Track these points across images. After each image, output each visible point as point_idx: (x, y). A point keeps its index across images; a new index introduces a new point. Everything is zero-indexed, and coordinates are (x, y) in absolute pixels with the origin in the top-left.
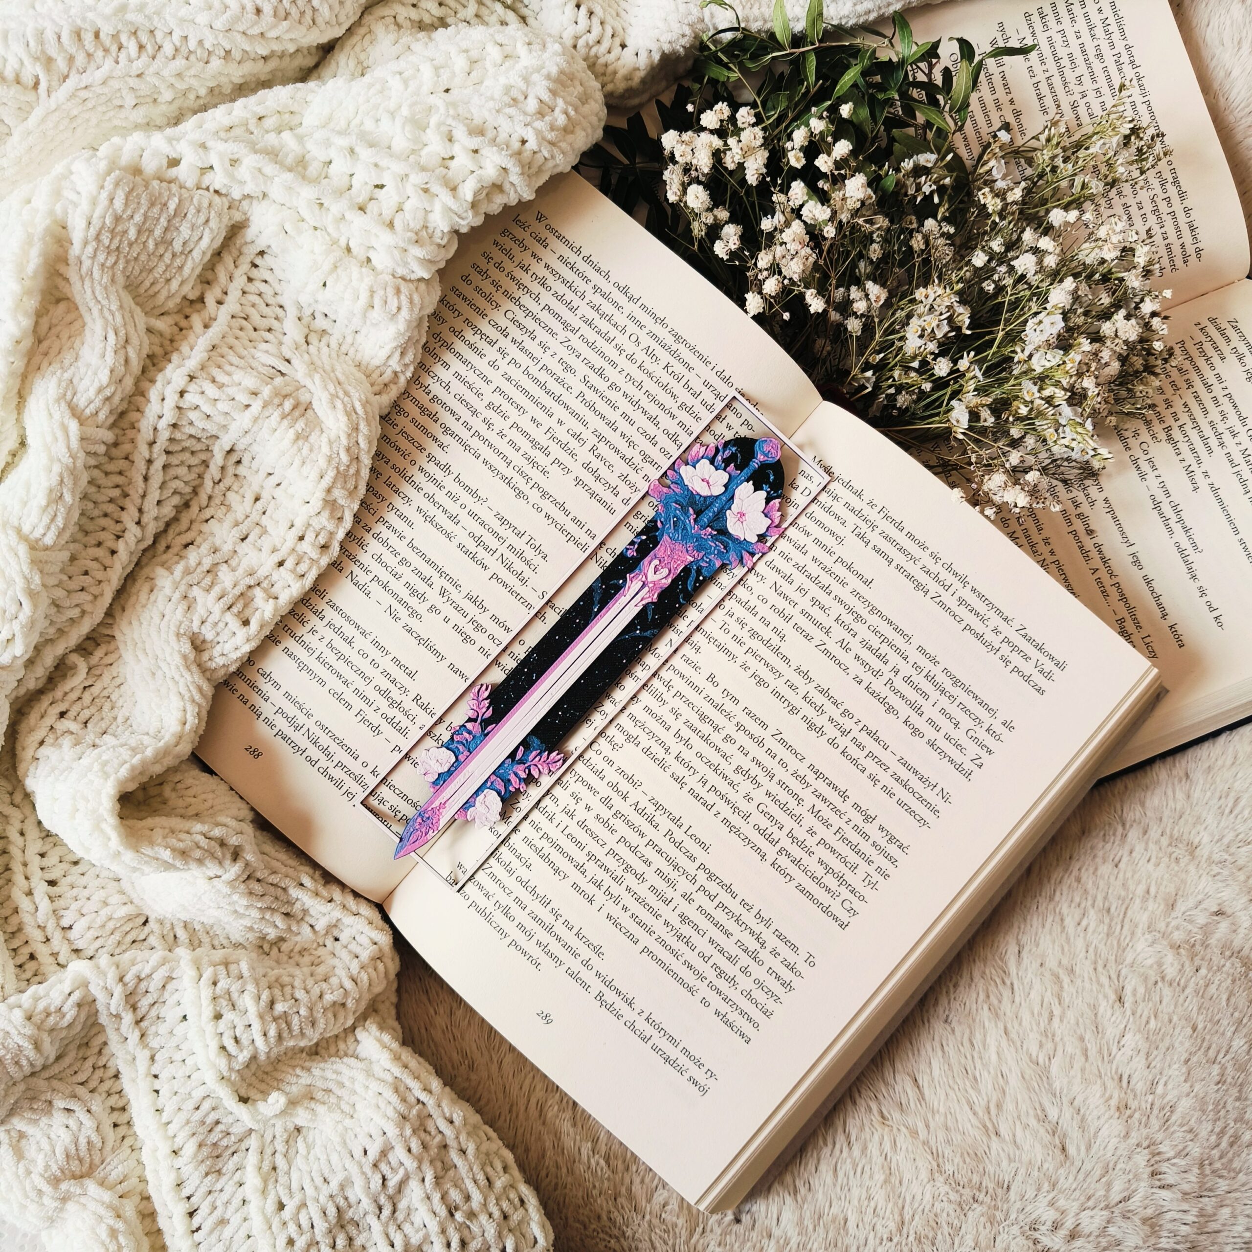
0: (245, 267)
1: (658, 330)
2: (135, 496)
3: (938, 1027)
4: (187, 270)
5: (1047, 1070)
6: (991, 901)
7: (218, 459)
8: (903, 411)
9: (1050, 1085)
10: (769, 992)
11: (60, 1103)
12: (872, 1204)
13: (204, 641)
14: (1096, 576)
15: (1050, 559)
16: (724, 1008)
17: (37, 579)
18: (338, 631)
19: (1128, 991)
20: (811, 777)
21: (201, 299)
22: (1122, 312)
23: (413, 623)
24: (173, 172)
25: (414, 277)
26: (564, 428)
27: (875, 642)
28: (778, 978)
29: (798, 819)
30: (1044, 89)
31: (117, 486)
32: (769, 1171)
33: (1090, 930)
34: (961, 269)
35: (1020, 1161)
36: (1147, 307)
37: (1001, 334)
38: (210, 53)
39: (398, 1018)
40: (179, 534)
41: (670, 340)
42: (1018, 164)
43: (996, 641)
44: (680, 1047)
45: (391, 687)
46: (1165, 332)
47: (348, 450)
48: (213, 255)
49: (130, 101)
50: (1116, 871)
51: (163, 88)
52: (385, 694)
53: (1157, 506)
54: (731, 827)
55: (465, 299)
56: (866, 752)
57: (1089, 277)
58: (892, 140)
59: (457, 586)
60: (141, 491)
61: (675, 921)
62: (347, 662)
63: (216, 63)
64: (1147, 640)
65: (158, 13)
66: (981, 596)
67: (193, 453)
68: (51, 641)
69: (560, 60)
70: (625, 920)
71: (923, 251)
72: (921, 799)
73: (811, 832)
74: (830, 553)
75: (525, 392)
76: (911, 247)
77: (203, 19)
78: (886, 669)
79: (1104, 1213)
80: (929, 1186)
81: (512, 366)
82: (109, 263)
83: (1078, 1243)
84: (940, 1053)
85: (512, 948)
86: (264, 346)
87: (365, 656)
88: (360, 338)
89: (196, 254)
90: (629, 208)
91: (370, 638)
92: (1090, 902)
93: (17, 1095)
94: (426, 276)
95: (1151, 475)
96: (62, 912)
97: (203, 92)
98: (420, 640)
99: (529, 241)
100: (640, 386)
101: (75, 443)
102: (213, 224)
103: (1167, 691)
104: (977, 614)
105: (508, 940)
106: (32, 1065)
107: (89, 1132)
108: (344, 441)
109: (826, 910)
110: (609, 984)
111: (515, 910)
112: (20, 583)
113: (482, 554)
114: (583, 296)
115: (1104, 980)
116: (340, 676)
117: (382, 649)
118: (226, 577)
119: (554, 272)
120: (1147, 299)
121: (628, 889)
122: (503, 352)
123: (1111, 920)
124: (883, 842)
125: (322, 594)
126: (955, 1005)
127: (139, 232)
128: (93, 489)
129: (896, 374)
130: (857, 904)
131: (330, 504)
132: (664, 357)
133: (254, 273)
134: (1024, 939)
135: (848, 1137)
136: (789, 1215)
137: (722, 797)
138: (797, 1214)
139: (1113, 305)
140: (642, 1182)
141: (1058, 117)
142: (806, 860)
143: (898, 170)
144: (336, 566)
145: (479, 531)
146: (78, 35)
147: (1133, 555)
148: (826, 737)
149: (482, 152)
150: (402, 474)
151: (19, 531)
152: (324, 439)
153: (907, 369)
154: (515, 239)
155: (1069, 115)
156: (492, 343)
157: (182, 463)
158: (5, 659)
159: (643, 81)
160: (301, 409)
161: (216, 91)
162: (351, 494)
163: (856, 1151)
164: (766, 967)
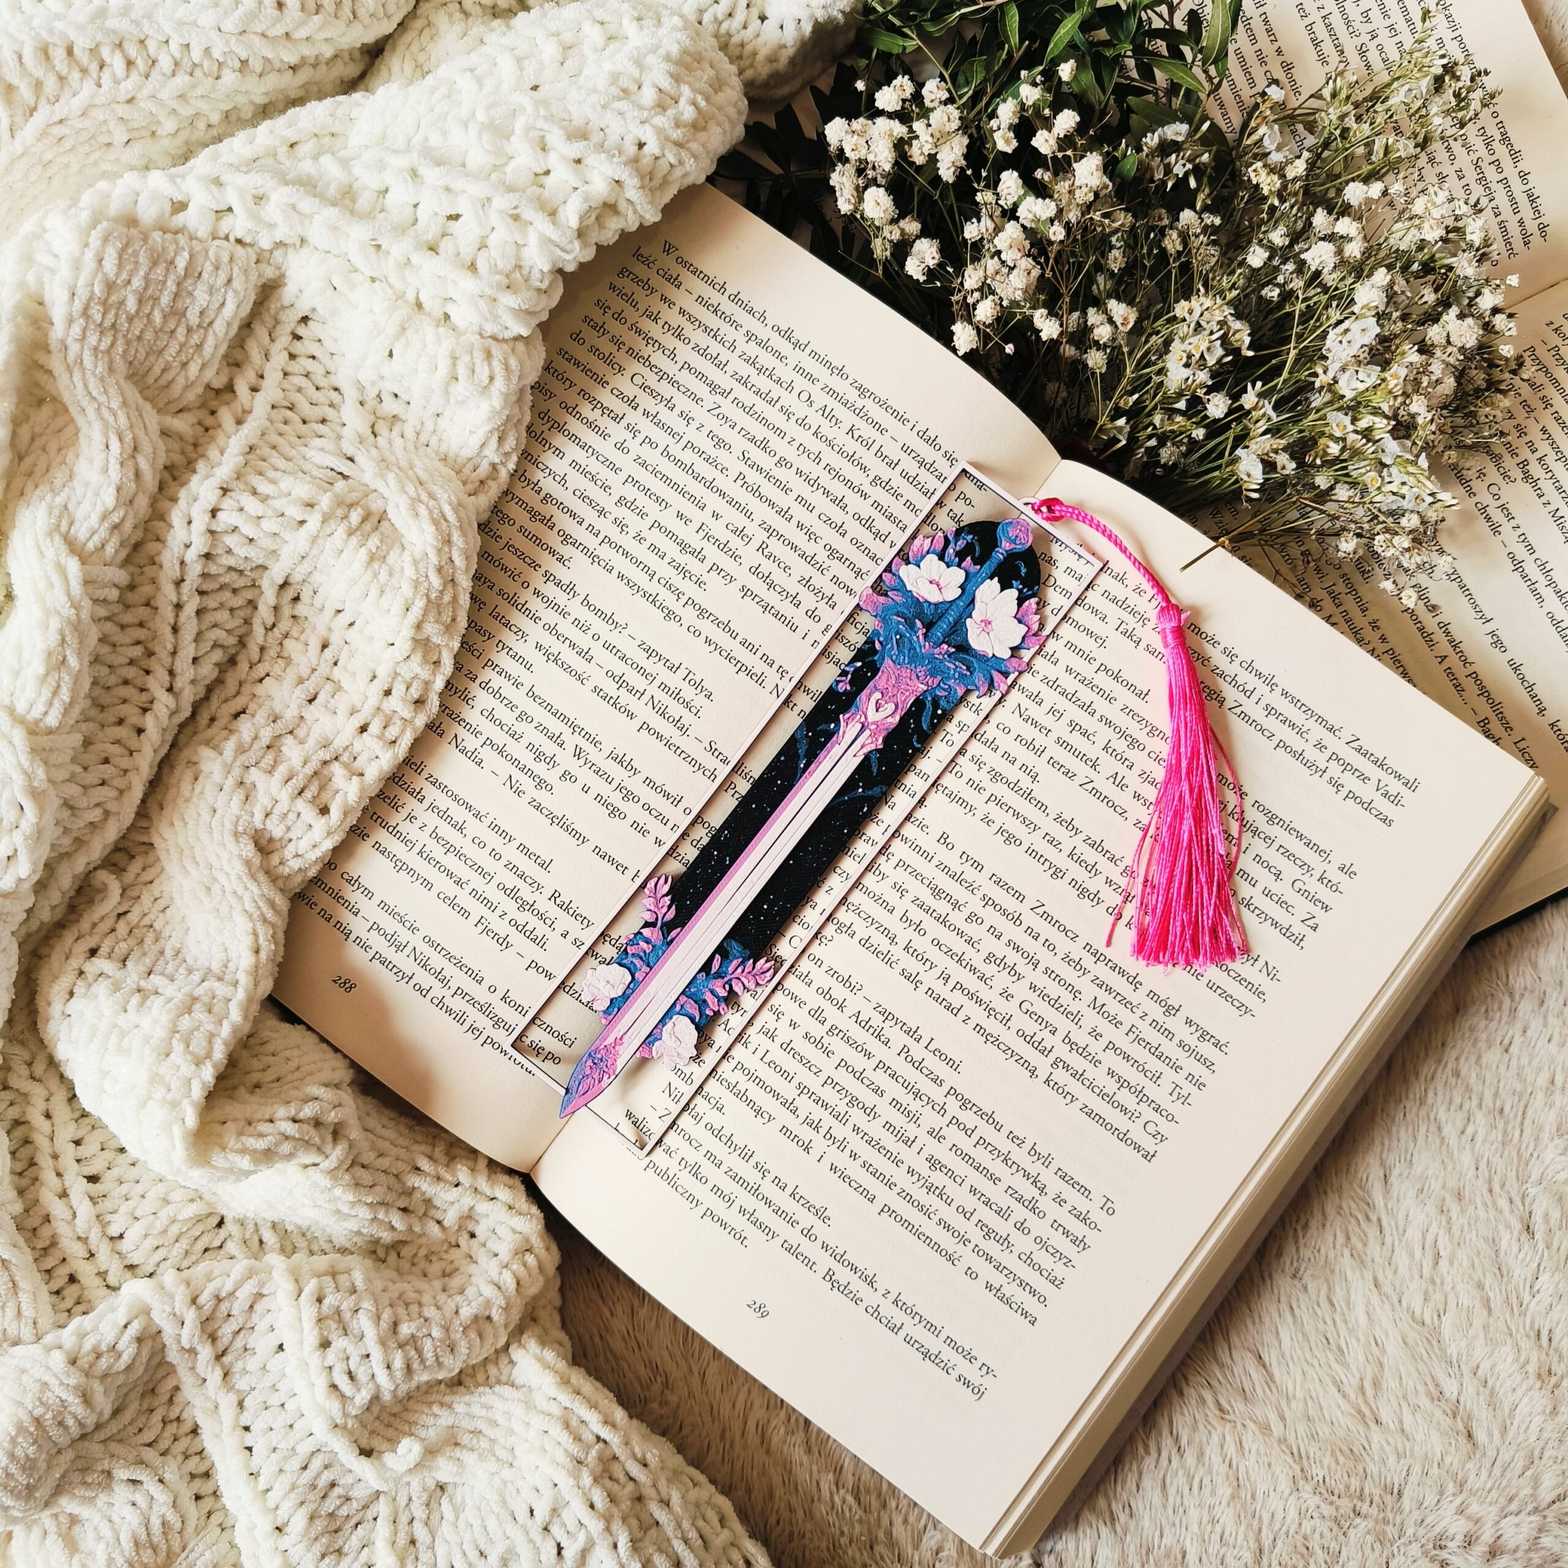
0: (284, 339)
1: (836, 383)
2: (163, 655)
3: (1283, 1284)
4: (208, 349)
5: (1436, 1331)
6: (1342, 1109)
7: (268, 597)
8: (1169, 469)
9: (1443, 1351)
10: (1056, 1253)
11: (122, 1473)
12: (1218, 1529)
13: (271, 840)
14: (1445, 665)
15: (1382, 648)
16: (997, 1279)
17: (41, 773)
18: (444, 815)
19: (1538, 1219)
20: (1088, 961)
21: (230, 388)
22: (1454, 311)
23: (542, 796)
24: (180, 219)
25: (508, 335)
26: (722, 522)
28: (1066, 1233)
29: (1075, 1018)
30: (1321, 32)
31: (138, 643)
32: (1073, 1495)
33: (1479, 1138)
34: (1233, 272)
35: (1412, 1455)
36: (1487, 301)
37: (1293, 353)
38: (220, 64)
39: (564, 1326)
40: (226, 701)
41: (852, 395)
42: (1294, 132)
43: (1321, 758)
44: (943, 1337)
45: (520, 883)
46: (1513, 332)
47: (439, 570)
48: (240, 328)
49: (120, 135)
50: (1506, 1057)
51: (162, 116)
52: (512, 893)
53: (1518, 566)
54: (987, 1036)
55: (577, 364)
57: (1405, 269)
58: (1128, 111)
59: (595, 743)
60: (170, 647)
61: (923, 1168)
62: (459, 855)
63: (229, 78)
64: (1522, 745)
65: (148, 16)
66: (1295, 701)
67: (235, 591)
68: (67, 855)
69: (681, 36)
70: (855, 1171)
71: (1179, 253)
72: (1238, 978)
73: (1095, 1034)
74: (1090, 659)
75: (665, 479)
76: (1163, 251)
77: (207, 19)
79: (1533, 1518)
80: (1292, 1499)
81: (646, 446)
82: (103, 346)
83: (1502, 1562)
84: (1289, 1319)
85: (708, 1219)
86: (317, 442)
87: (482, 845)
88: (443, 423)
89: (219, 327)
90: (786, 228)
91: (487, 821)
92: (1475, 1102)
93: (64, 1467)
94: (525, 332)
95: (1506, 527)
96: (108, 1217)
97: (215, 118)
98: (552, 818)
99: (656, 281)
100: (818, 459)
101: (77, 589)
102: (237, 284)
103: (1556, 809)
104: (1293, 726)
105: (701, 1209)
106: (81, 1425)
107: (164, 1509)
108: (434, 559)
109: (1123, 1137)
110: (840, 1258)
111: (707, 1168)
112: (19, 781)
113: (625, 698)
114: (733, 347)
115: (1503, 1204)
116: (450, 875)
117: (504, 834)
118: (292, 752)
119: (692, 320)
120: (1486, 291)
121: (856, 1129)
122: (633, 431)
123: (1507, 1123)
124: (1192, 1041)
125: (419, 769)
126: (1306, 1253)
127: (140, 301)
128: (106, 649)
129: (1157, 419)
130: (1164, 1127)
131: (422, 645)
132: (848, 418)
133: (298, 347)
134: (1390, 1159)
135: (1177, 1440)
136: (1107, 1552)
137: (971, 996)
138: (1118, 1549)
139: (1439, 302)
140: (905, 1521)
141: (1342, 66)
142: (1091, 1072)
143: (1139, 149)
144: (434, 728)
145: (619, 668)
146: (45, 52)
147: (1493, 633)
148: (1104, 906)
149: (585, 161)
150: (512, 601)
151: (11, 711)
152: (407, 558)
153: (1171, 412)
154: (637, 280)
155: (1356, 63)
156: (617, 419)
157: (222, 605)
158: (7, 883)
159: (792, 61)
160: (374, 520)
161: (233, 117)
162: (449, 628)
163: (1190, 1458)
164: (1049, 1220)
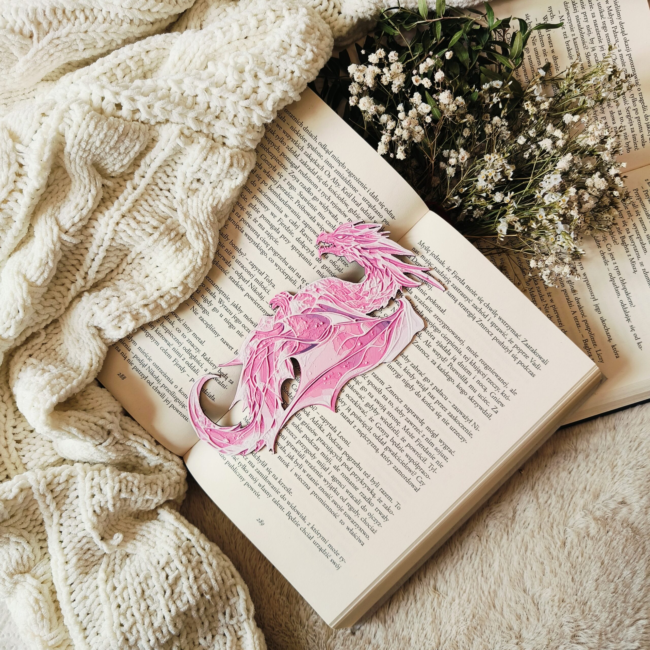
1: (340, 169)
6: (499, 483)
8: (476, 220)
10: (376, 521)
11: (14, 539)
14: (575, 315)
15: (550, 304)
16: (352, 526)
18: (167, 318)
19: (569, 540)
20: (405, 411)
22: (598, 174)
23: (204, 316)
26: (288, 219)
27: (444, 343)
28: (380, 513)
29: (397, 433)
30: (572, 45)
32: (370, 610)
33: (552, 506)
34: (511, 145)
36: (613, 172)
37: (531, 181)
41: (346, 175)
43: (510, 346)
44: (328, 544)
45: (191, 348)
50: (569, 475)
52: (188, 351)
53: (612, 279)
54: (361, 434)
56: (435, 400)
57: (582, 153)
59: (228, 298)
61: (330, 480)
62: (170, 334)
64: (599, 352)
66: (504, 322)
70: (304, 477)
71: (491, 134)
72: (463, 427)
73: (403, 440)
74: (424, 294)
75: (269, 199)
78: (449, 358)
81: (263, 184)
85: (246, 486)
87: (179, 331)
91: (182, 323)
92: (553, 491)
95: (611, 263)
98: (207, 325)
100: (329, 199)
103: (607, 378)
104: (501, 332)
105: (244, 482)
107: (28, 553)
109: (408, 481)
110: (294, 508)
111: (249, 467)
113: (241, 282)
114: (302, 149)
116: (166, 341)
117: (189, 327)
119: (288, 136)
120: (613, 167)
121: (307, 462)
122: (259, 177)
123: (564, 502)
124: (441, 448)
129: (473, 199)
130: (425, 479)
132: (343, 184)
135: (415, 597)
136: (380, 634)
138: (385, 633)
139: (593, 169)
140: (305, 609)
141: (577, 61)
142: (399, 454)
143: (480, 89)
145: (241, 270)
147: (596, 305)
148: (414, 391)
153: (480, 197)
155: (584, 60)
159: (348, 33)
163: (419, 605)
164: (375, 507)
